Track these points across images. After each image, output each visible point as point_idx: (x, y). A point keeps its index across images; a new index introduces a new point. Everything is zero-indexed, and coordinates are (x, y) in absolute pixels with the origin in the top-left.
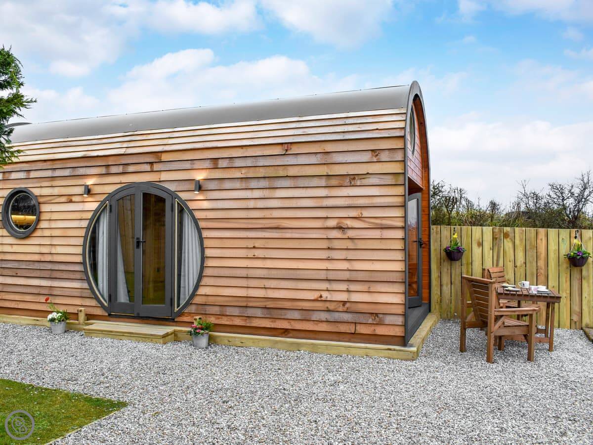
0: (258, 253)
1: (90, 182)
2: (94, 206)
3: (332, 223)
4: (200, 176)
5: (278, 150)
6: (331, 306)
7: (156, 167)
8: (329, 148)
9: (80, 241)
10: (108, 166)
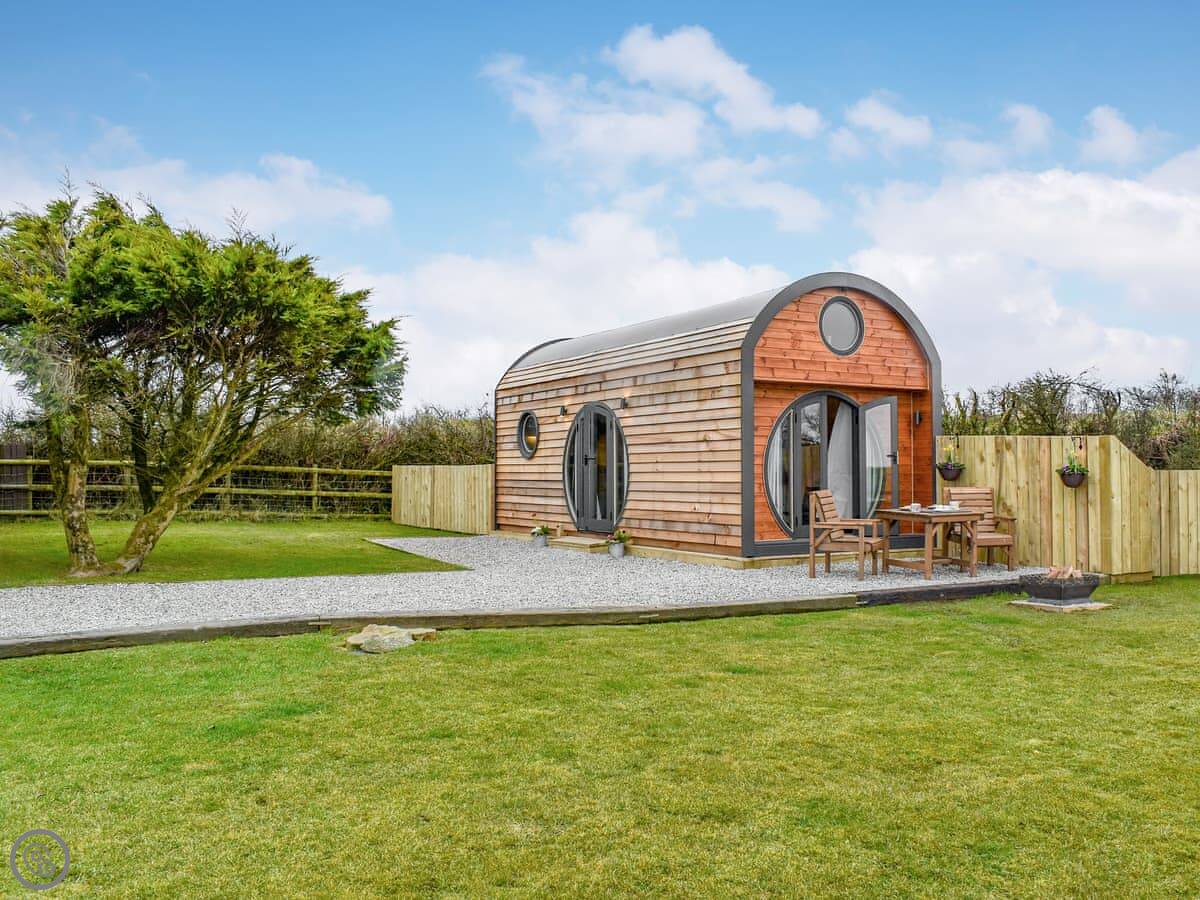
0: (660, 467)
1: (566, 402)
2: (568, 426)
3: (701, 436)
4: (626, 394)
5: (670, 366)
6: (701, 518)
7: (604, 386)
8: (700, 362)
9: (560, 460)
10: (576, 386)
